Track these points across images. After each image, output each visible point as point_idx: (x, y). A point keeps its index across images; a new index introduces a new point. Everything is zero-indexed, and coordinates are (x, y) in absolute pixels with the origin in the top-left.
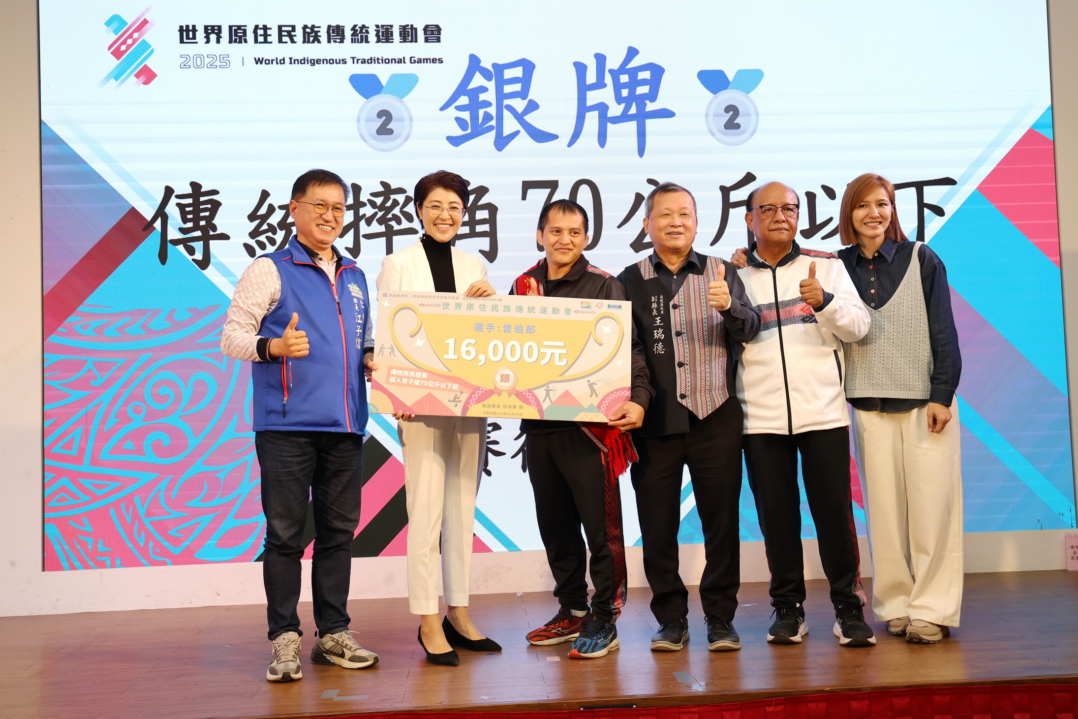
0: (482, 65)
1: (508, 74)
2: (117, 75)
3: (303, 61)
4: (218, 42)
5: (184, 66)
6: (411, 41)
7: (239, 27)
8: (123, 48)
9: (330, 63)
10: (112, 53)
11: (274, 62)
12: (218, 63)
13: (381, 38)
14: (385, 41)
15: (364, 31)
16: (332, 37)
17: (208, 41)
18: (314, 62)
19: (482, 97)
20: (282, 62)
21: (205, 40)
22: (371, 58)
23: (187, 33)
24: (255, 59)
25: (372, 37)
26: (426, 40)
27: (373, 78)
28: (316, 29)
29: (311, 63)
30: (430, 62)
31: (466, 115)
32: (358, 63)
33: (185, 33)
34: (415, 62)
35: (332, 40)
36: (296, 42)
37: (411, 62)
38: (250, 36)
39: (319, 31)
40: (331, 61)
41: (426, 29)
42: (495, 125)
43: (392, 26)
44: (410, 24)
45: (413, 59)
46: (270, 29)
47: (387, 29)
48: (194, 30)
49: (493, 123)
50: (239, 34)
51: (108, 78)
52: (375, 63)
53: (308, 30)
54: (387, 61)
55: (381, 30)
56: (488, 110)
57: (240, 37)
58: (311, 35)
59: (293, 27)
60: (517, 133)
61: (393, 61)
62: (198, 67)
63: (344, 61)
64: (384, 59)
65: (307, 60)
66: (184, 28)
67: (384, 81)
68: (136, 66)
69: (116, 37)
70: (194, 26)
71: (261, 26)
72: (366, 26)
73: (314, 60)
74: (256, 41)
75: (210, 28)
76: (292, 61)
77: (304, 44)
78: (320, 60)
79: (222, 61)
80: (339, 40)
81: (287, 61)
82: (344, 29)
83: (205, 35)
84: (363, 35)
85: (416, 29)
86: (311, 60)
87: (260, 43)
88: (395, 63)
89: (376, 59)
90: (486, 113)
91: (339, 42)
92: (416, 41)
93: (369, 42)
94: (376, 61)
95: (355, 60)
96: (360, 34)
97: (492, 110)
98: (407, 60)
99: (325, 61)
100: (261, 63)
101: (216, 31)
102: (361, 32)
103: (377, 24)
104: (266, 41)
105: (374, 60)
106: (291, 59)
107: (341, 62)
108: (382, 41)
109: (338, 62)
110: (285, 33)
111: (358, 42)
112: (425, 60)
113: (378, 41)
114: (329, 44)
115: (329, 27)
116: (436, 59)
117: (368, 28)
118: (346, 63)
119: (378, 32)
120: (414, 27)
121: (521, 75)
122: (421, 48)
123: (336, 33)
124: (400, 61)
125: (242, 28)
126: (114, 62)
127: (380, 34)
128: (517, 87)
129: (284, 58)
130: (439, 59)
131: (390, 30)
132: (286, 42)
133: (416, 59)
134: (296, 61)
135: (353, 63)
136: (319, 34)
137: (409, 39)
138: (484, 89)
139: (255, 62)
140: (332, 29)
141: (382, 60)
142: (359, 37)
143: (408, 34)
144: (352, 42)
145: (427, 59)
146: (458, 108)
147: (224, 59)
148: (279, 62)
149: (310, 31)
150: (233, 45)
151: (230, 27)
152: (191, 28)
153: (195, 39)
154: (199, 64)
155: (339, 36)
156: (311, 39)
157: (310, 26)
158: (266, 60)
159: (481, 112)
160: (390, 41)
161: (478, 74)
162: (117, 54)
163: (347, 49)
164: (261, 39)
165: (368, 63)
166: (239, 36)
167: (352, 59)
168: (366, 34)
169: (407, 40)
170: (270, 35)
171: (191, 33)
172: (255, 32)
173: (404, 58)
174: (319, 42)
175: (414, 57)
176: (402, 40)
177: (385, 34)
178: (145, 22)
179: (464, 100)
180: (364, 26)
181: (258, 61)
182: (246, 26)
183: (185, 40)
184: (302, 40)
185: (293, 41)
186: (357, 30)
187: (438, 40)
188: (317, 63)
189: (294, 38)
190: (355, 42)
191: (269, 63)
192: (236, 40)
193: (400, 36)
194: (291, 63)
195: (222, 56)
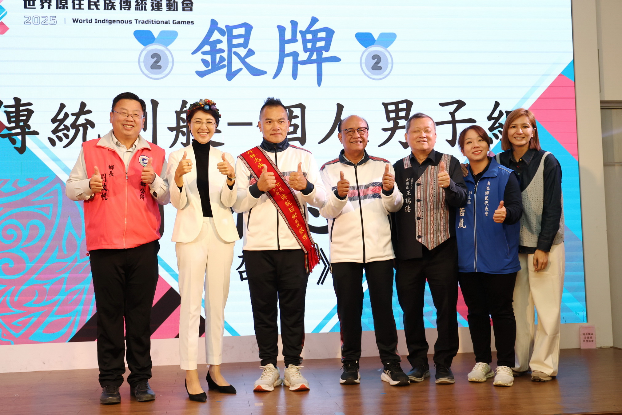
0: (219, 26)
1: (236, 32)
3: (104, 21)
4: (49, 8)
5: (27, 23)
6: (174, 10)
9: (121, 23)
11: (85, 21)
13: (154, 7)
14: (157, 9)
15: (143, 3)
16: (123, 7)
17: (42, 7)
18: (110, 22)
19: (219, 46)
20: (91, 21)
22: (148, 20)
23: (29, 2)
24: (73, 19)
25: (149, 7)
26: (184, 10)
27: (149, 33)
28: (113, 1)
29: (109, 22)
30: (186, 24)
31: (208, 58)
32: (139, 23)
33: (27, 2)
34: (176, 24)
35: (123, 9)
36: (99, 9)
37: (173, 23)
38: (70, 5)
39: (115, 3)
41: (183, 2)
42: (226, 64)
45: (174, 21)
47: (158, 2)
49: (226, 63)
50: (62, 3)
52: (150, 23)
53: (107, 2)
54: (158, 22)
55: (154, 3)
56: (223, 54)
58: (109, 4)
60: (241, 69)
61: (162, 22)
62: (36, 24)
63: (131, 22)
64: (156, 21)
65: (107, 21)
67: (156, 35)
73: (111, 21)
74: (74, 8)
76: (97, 21)
77: (105, 10)
78: (115, 21)
79: (51, 20)
80: (127, 8)
81: (94, 21)
83: (41, 3)
84: (143, 6)
85: (177, 2)
86: (109, 21)
87: (76, 9)
88: (163, 23)
89: (151, 21)
90: (221, 57)
91: (127, 10)
93: (146, 10)
94: (151, 22)
95: (138, 21)
97: (225, 55)
98: (171, 22)
99: (118, 22)
100: (77, 22)
101: (48, 1)
104: (80, 8)
105: (150, 21)
106: (96, 19)
107: (129, 22)
108: (155, 9)
109: (126, 22)
110: (93, 3)
111: (140, 10)
112: (183, 22)
113: (153, 9)
114: (121, 11)
116: (189, 22)
119: (152, 3)
121: (243, 33)
122: (180, 14)
123: (125, 4)
124: (166, 22)
127: (154, 5)
128: (241, 41)
129: (92, 19)
130: (191, 22)
131: (160, 3)
132: (93, 9)
134: (99, 21)
135: (136, 23)
136: (114, 4)
137: (172, 9)
138: (220, 41)
139: (73, 22)
140: (123, 1)
141: (155, 21)
142: (140, 7)
143: (172, 5)
144: (136, 10)
145: (184, 22)
146: (204, 53)
147: (53, 19)
148: (88, 21)
149: (109, 2)
150: (59, 10)
153: (34, 6)
154: (36, 22)
155: (128, 6)
156: (110, 7)
158: (80, 20)
159: (218, 56)
160: (160, 9)
161: (216, 32)
163: (133, 14)
164: (77, 7)
165: (146, 23)
166: (63, 5)
167: (135, 21)
168: (145, 5)
169: (171, 9)
170: (83, 4)
171: (32, 2)
172: (73, 2)
174: (114, 9)
175: (176, 20)
176: (168, 9)
177: (157, 5)
179: (207, 48)
181: (75, 21)
183: (28, 7)
184: (103, 8)
185: (97, 9)
186: (139, 2)
187: (191, 10)
188: (113, 23)
189: (98, 6)
190: (138, 10)
191: (82, 22)
192: (60, 7)
193: (167, 7)
194: (96, 22)
195: (51, 17)
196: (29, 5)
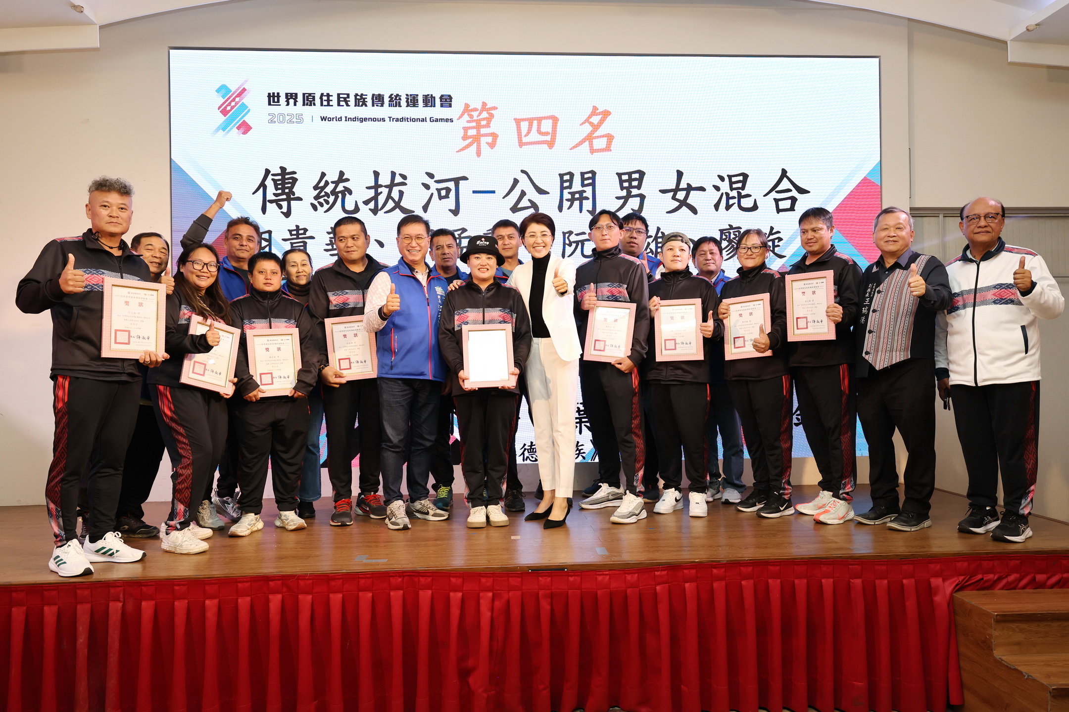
2: (224, 127)
3: (354, 119)
4: (295, 105)
5: (271, 121)
6: (431, 106)
7: (310, 94)
8: (229, 108)
9: (374, 121)
10: (220, 112)
12: (295, 120)
13: (410, 103)
15: (398, 99)
16: (375, 103)
17: (288, 104)
18: (362, 120)
20: (340, 119)
21: (286, 103)
22: (403, 117)
23: (273, 98)
24: (321, 117)
25: (403, 102)
26: (442, 106)
28: (364, 97)
30: (444, 122)
32: (393, 121)
33: (272, 98)
34: (433, 121)
35: (375, 105)
36: (350, 106)
37: (431, 121)
38: (318, 101)
39: (366, 98)
40: (374, 120)
41: (442, 97)
43: (417, 95)
44: (430, 93)
45: (432, 119)
46: (332, 96)
47: (414, 97)
48: (278, 96)
51: (218, 129)
52: (405, 121)
53: (358, 97)
55: (410, 98)
57: (311, 101)
58: (360, 100)
59: (348, 95)
61: (418, 120)
62: (281, 122)
63: (384, 120)
64: (412, 118)
65: (358, 119)
66: (272, 95)
68: (238, 121)
69: (223, 100)
70: (278, 94)
71: (325, 94)
72: (400, 95)
73: (362, 118)
74: (322, 105)
75: (289, 95)
77: (355, 107)
78: (367, 118)
79: (297, 118)
80: (380, 105)
81: (344, 119)
82: (383, 97)
83: (286, 100)
84: (397, 102)
85: (434, 97)
86: (360, 119)
87: (324, 106)
92: (434, 106)
93: (401, 107)
95: (391, 119)
96: (395, 101)
98: (428, 120)
99: (370, 119)
100: (325, 120)
101: (294, 97)
102: (396, 99)
103: (407, 93)
104: (328, 105)
105: (405, 119)
106: (346, 117)
107: (381, 120)
108: (411, 105)
109: (379, 120)
110: (343, 99)
111: (393, 106)
112: (440, 120)
113: (408, 106)
114: (373, 107)
115: (373, 95)
116: (448, 119)
117: (401, 96)
118: (385, 121)
119: (408, 99)
120: (433, 96)
122: (438, 111)
123: (378, 99)
124: (423, 120)
125: (312, 95)
126: (222, 118)
127: (409, 101)
129: (341, 117)
130: (450, 119)
131: (416, 98)
132: (343, 106)
133: (434, 119)
134: (350, 119)
135: (390, 121)
136: (366, 100)
139: (321, 120)
140: (375, 97)
141: (410, 119)
142: (394, 103)
143: (429, 101)
144: (389, 106)
145: (442, 119)
147: (299, 116)
148: (337, 119)
149: (360, 98)
150: (306, 107)
151: (304, 94)
152: (276, 95)
153: (279, 102)
154: (281, 120)
155: (381, 102)
156: (361, 103)
157: (359, 94)
158: (328, 118)
160: (416, 105)
162: (224, 112)
163: (386, 111)
164: (325, 103)
165: (400, 121)
167: (389, 118)
168: (399, 101)
169: (428, 106)
170: (332, 100)
171: (276, 98)
172: (321, 98)
173: (426, 118)
174: (366, 106)
175: (433, 117)
176: (425, 106)
177: (412, 101)
178: (244, 90)
180: (398, 95)
181: (324, 119)
182: (314, 94)
183: (272, 103)
184: (354, 104)
185: (348, 105)
186: (393, 98)
187: (450, 106)
188: (364, 121)
189: (348, 102)
190: (391, 106)
191: (331, 120)
192: (307, 103)
193: (423, 103)
194: (346, 120)
195: (297, 115)
196: (274, 101)
